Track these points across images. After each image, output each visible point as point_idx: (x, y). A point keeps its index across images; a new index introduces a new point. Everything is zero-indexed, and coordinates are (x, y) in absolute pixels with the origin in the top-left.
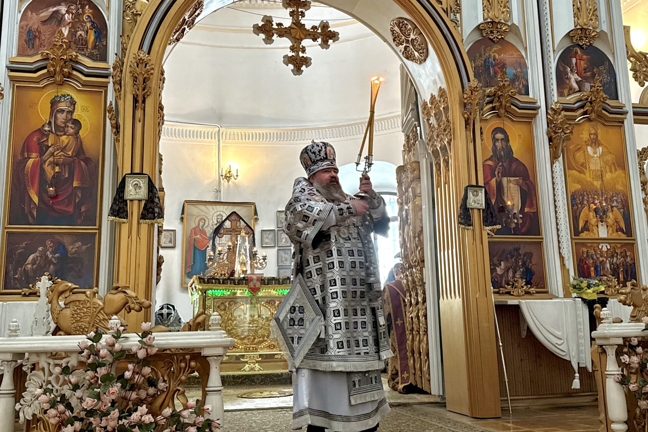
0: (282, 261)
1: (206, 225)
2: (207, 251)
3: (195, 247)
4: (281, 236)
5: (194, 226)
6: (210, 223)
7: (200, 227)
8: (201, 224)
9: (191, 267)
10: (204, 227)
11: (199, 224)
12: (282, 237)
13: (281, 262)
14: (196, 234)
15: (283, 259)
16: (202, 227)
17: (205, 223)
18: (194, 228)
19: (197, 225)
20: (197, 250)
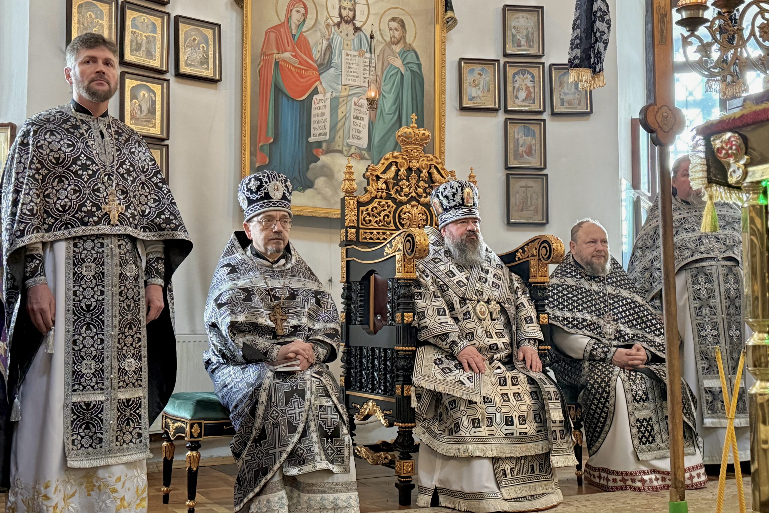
0: (517, 156)
1: (309, 22)
2: (313, 106)
3: (278, 90)
4: (514, 82)
5: (276, 22)
6: (322, 19)
7: (293, 26)
8: (296, 17)
9: (266, 149)
10: (304, 29)
11: (289, 18)
12: (517, 85)
13: (515, 159)
14: (280, 49)
15: (521, 149)
16: (299, 26)
17: (305, 15)
18: (275, 27)
19: (283, 19)
20: (285, 100)
